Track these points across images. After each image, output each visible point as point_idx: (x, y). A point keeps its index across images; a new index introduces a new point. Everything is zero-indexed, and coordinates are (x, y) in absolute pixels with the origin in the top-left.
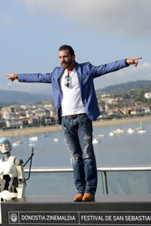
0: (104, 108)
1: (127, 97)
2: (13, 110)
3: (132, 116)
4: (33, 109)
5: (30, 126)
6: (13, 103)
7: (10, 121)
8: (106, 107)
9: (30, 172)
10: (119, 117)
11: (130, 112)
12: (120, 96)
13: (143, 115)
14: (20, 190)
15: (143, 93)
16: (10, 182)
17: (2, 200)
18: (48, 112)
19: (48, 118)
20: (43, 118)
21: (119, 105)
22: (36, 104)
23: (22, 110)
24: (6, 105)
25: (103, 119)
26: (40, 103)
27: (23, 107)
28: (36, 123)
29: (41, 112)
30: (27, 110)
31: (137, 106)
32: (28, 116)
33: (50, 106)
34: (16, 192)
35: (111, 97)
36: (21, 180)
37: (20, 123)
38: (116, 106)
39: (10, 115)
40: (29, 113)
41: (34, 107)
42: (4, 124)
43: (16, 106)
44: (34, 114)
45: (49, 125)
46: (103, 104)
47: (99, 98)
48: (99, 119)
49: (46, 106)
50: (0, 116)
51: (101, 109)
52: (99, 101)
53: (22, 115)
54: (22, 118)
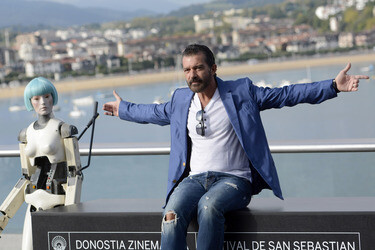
0: (230, 38)
1: (279, 15)
2: (39, 40)
3: (289, 55)
4: (81, 40)
5: (76, 75)
6: (41, 27)
7: (33, 63)
8: (235, 37)
9: (90, 154)
10: (261, 58)
11: (284, 46)
12: (264, 13)
13: (311, 54)
14: (70, 189)
15: (313, 6)
16: (49, 172)
17: (33, 208)
18: (112, 45)
19: (114, 58)
20: (104, 57)
21: (263, 33)
22: (88, 28)
23: (60, 40)
24: (27, 30)
25: (229, 60)
26: (97, 26)
27: (62, 34)
28: (90, 69)
29: (98, 45)
30: (68, 40)
31: (300, 34)
32: (71, 53)
33: (118, 33)
34: (62, 192)
35: (246, 15)
36: (72, 169)
37: (55, 67)
38: (255, 34)
39: (35, 51)
40: (74, 47)
41: (84, 35)
42: (22, 70)
43: (46, 32)
44: (84, 50)
45: (116, 72)
46: (229, 29)
47: (220, 18)
48: (220, 61)
49: (109, 34)
50: (13, 53)
51: (225, 42)
52: (220, 24)
53: (60, 52)
54: (58, 57)
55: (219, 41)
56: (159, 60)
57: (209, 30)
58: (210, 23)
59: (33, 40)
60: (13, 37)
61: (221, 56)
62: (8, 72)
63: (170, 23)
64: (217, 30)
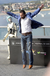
0: (46, 4)
2: (16, 5)
6: (16, 3)
8: (47, 4)
14: (15, 34)
16: (12, 31)
17: (10, 37)
20: (26, 8)
23: (19, 5)
25: (46, 8)
26: (25, 2)
27: (19, 4)
29: (25, 6)
30: (20, 5)
32: (21, 7)
33: (28, 3)
34: (14, 34)
36: (16, 30)
37: (18, 9)
39: (15, 7)
40: (21, 6)
41: (23, 4)
42: (13, 10)
43: (17, 3)
44: (23, 6)
45: (28, 10)
46: (46, 3)
47: (45, 1)
48: (45, 8)
49: (27, 4)
50: (11, 7)
51: (46, 5)
52: (45, 2)
53: (19, 7)
54: (18, 7)
55: (45, 5)
56: (35, 8)
57: (43, 3)
58: (43, 2)
59: (14, 5)
60: (11, 4)
61: (45, 7)
62: (10, 10)
63: (37, 2)
64: (44, 3)
